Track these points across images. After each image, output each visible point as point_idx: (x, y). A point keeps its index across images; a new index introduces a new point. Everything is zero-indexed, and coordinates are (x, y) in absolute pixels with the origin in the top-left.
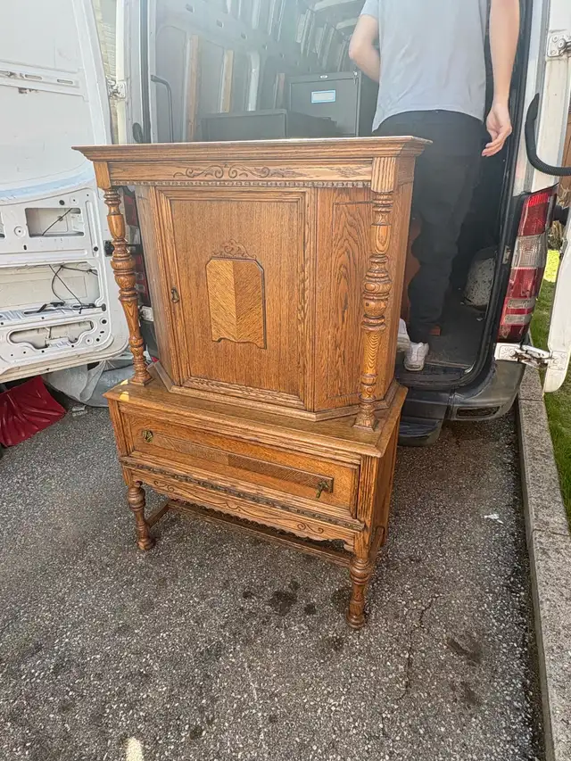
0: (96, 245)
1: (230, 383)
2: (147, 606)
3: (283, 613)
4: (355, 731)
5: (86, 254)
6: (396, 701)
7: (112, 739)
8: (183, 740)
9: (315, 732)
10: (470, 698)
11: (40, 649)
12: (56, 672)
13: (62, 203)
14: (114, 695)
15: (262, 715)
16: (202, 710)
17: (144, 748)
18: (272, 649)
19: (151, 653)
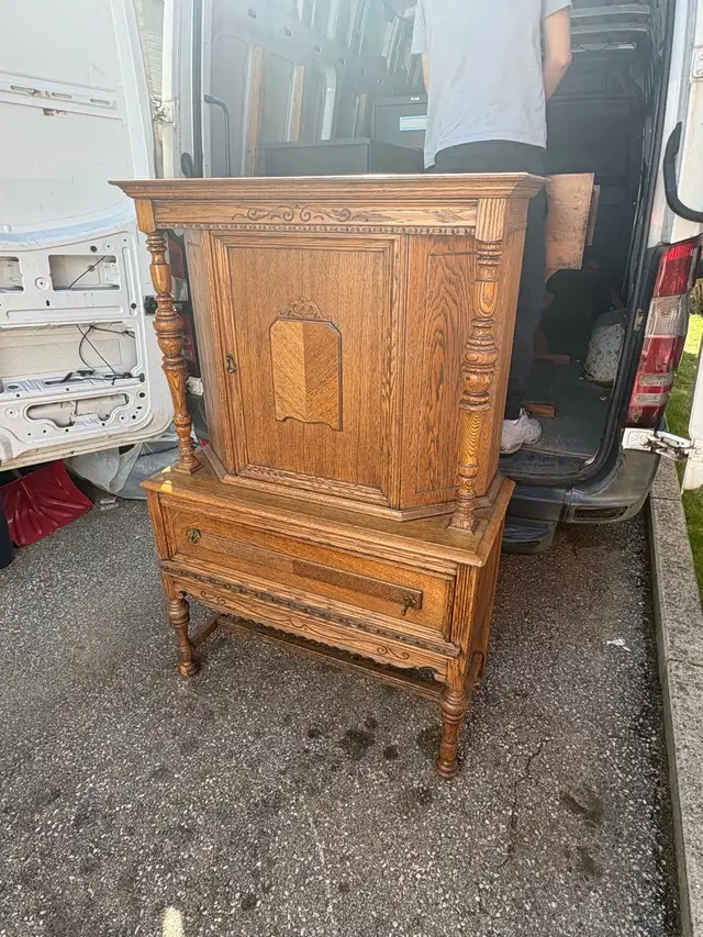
0: (134, 301)
1: (297, 473)
2: (190, 746)
3: (357, 757)
4: (445, 905)
5: (122, 313)
6: (497, 869)
7: (145, 908)
8: (233, 911)
9: (395, 906)
10: (588, 868)
11: (58, 796)
12: (77, 824)
13: (93, 249)
14: (148, 855)
15: (331, 883)
16: (256, 874)
17: (184, 921)
18: (343, 801)
19: (195, 802)
